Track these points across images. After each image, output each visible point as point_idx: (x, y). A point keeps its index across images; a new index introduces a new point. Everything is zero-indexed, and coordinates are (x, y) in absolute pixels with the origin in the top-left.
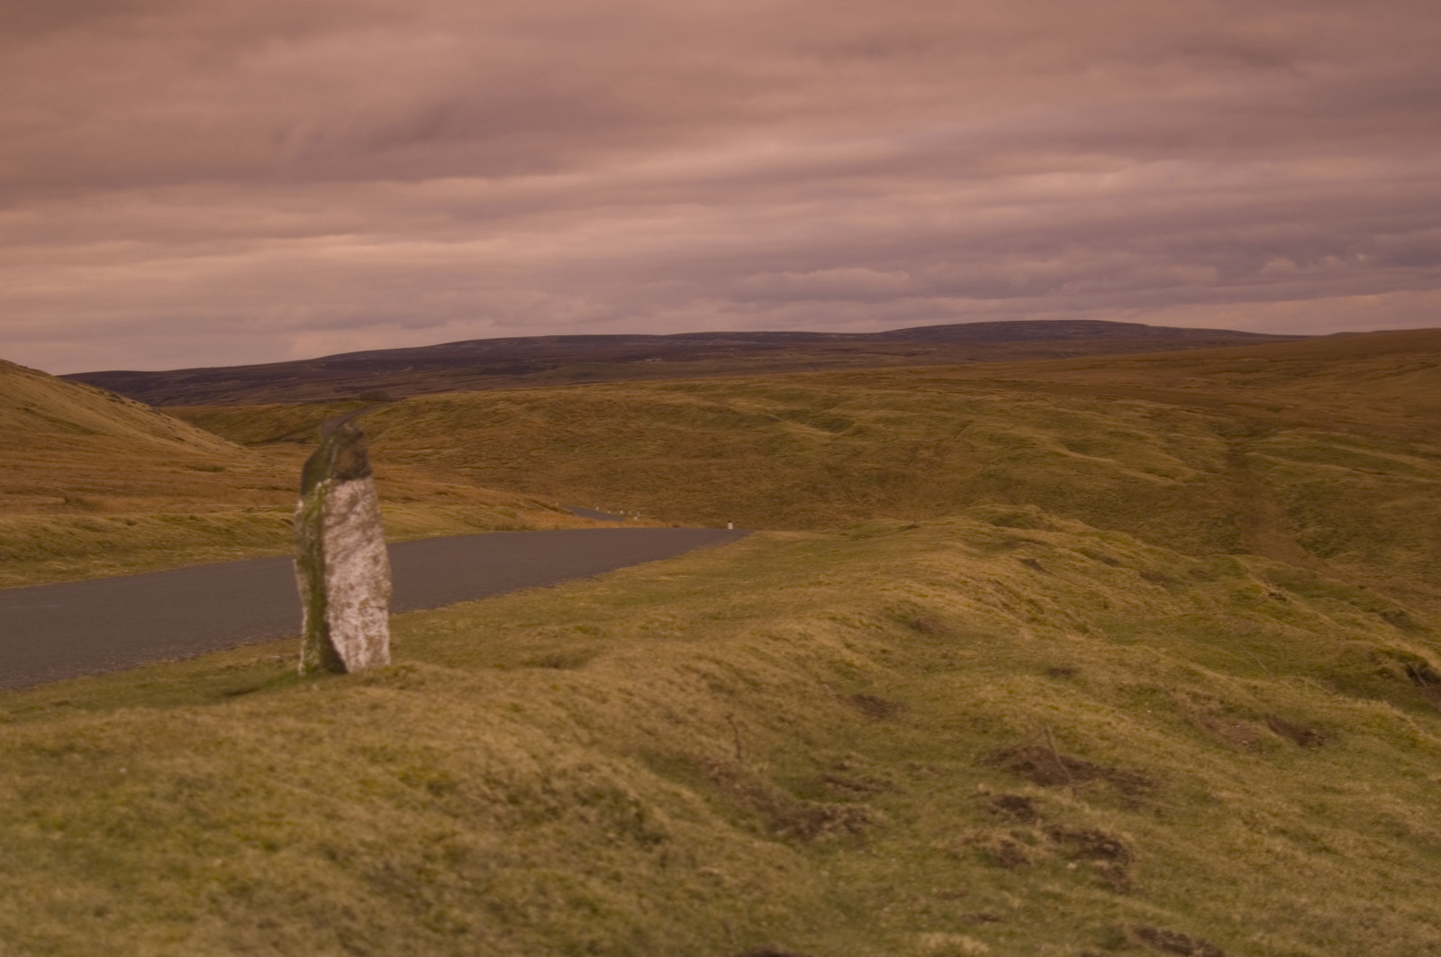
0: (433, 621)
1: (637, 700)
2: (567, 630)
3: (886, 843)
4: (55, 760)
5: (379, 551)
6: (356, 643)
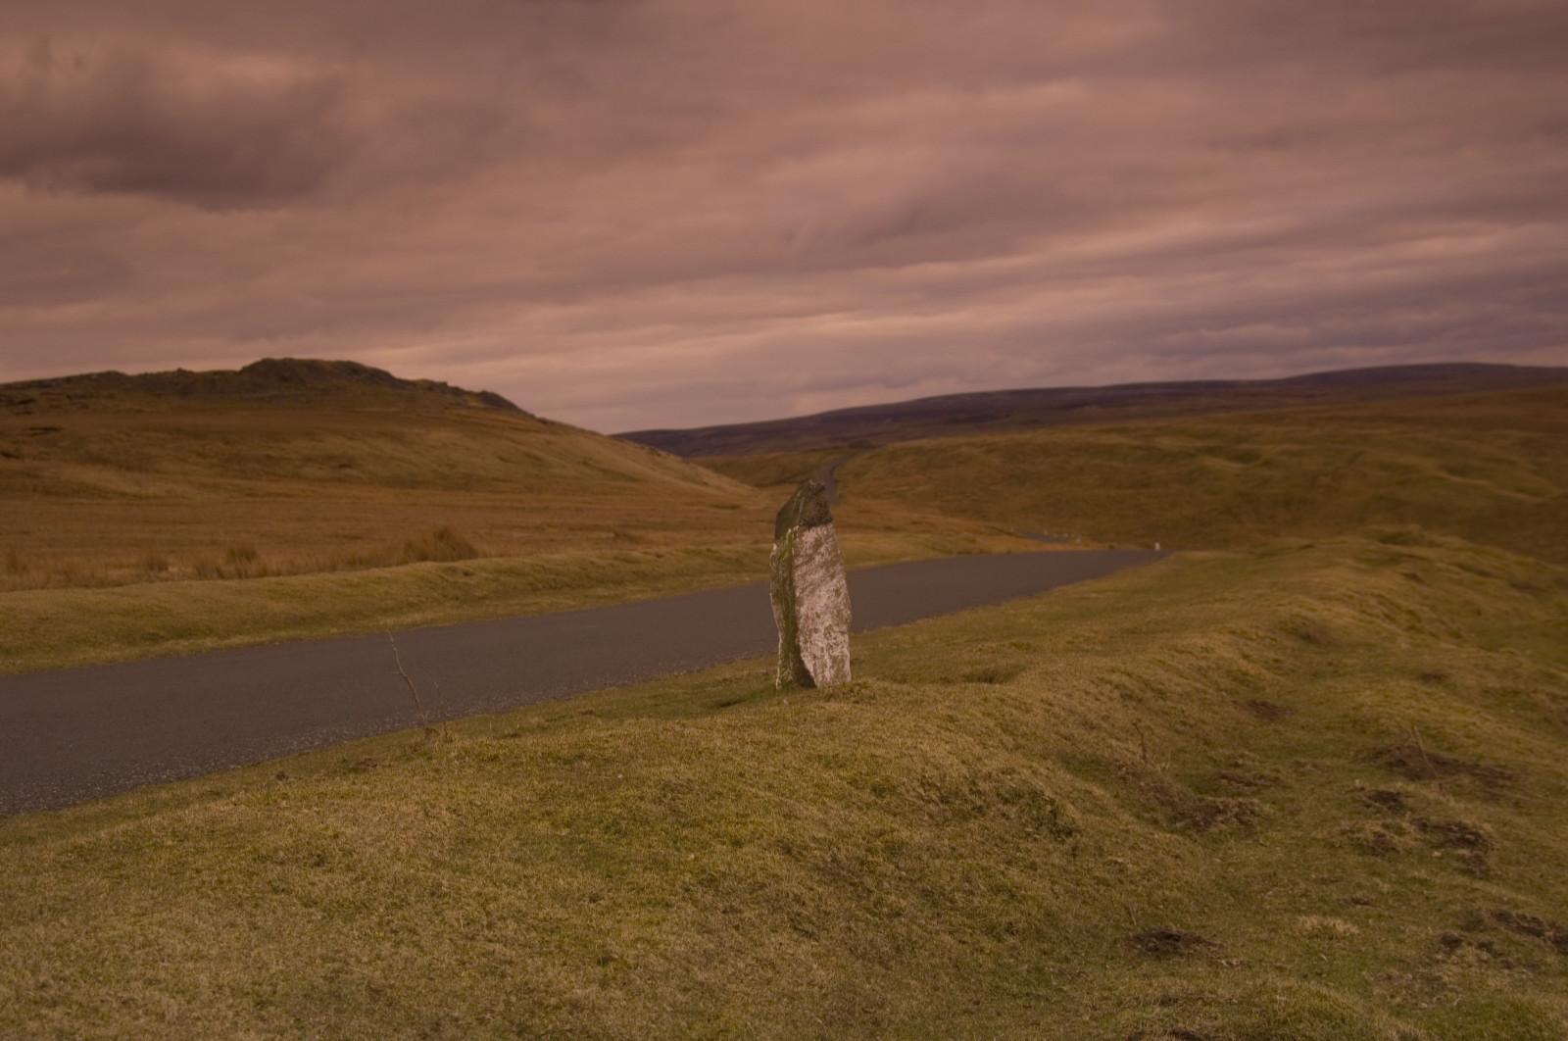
0: (897, 637)
1: (1056, 710)
2: (1004, 646)
3: (1272, 834)
4: (567, 766)
5: (840, 586)
6: (822, 663)
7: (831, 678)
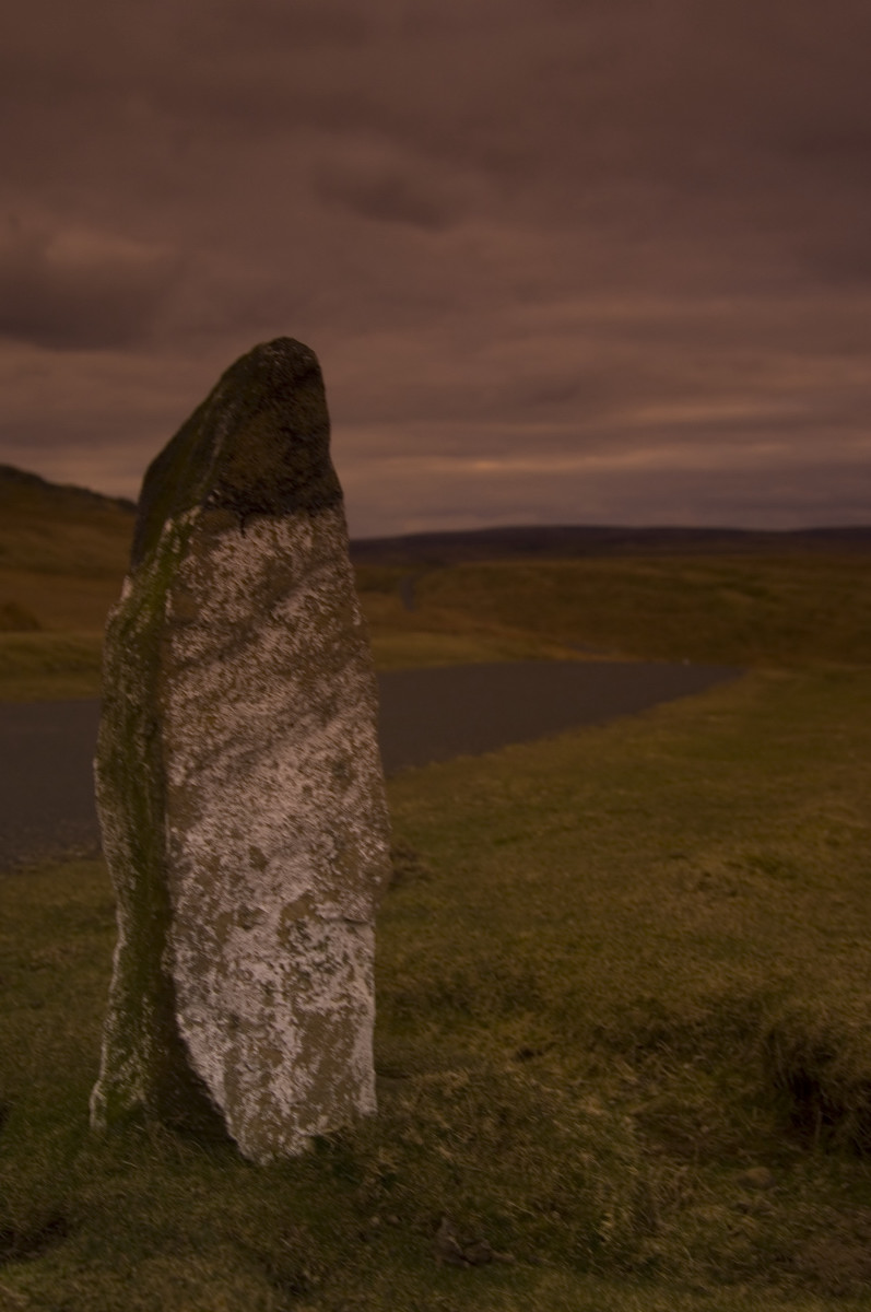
5: (353, 747)
6: (265, 1043)
7: (298, 1103)
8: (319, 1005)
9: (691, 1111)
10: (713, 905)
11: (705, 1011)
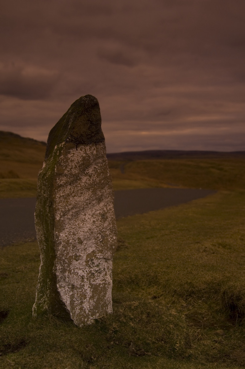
5: (107, 209)
6: (82, 293)
7: (90, 310)
8: (96, 282)
9: (201, 314)
10: (208, 256)
11: (205, 286)
